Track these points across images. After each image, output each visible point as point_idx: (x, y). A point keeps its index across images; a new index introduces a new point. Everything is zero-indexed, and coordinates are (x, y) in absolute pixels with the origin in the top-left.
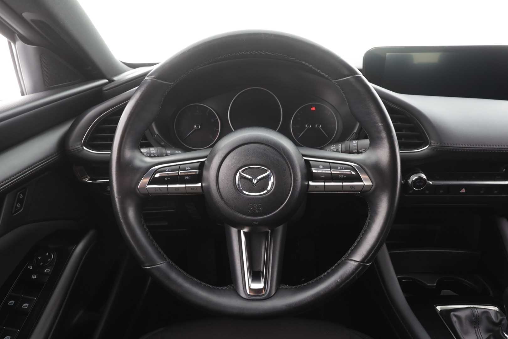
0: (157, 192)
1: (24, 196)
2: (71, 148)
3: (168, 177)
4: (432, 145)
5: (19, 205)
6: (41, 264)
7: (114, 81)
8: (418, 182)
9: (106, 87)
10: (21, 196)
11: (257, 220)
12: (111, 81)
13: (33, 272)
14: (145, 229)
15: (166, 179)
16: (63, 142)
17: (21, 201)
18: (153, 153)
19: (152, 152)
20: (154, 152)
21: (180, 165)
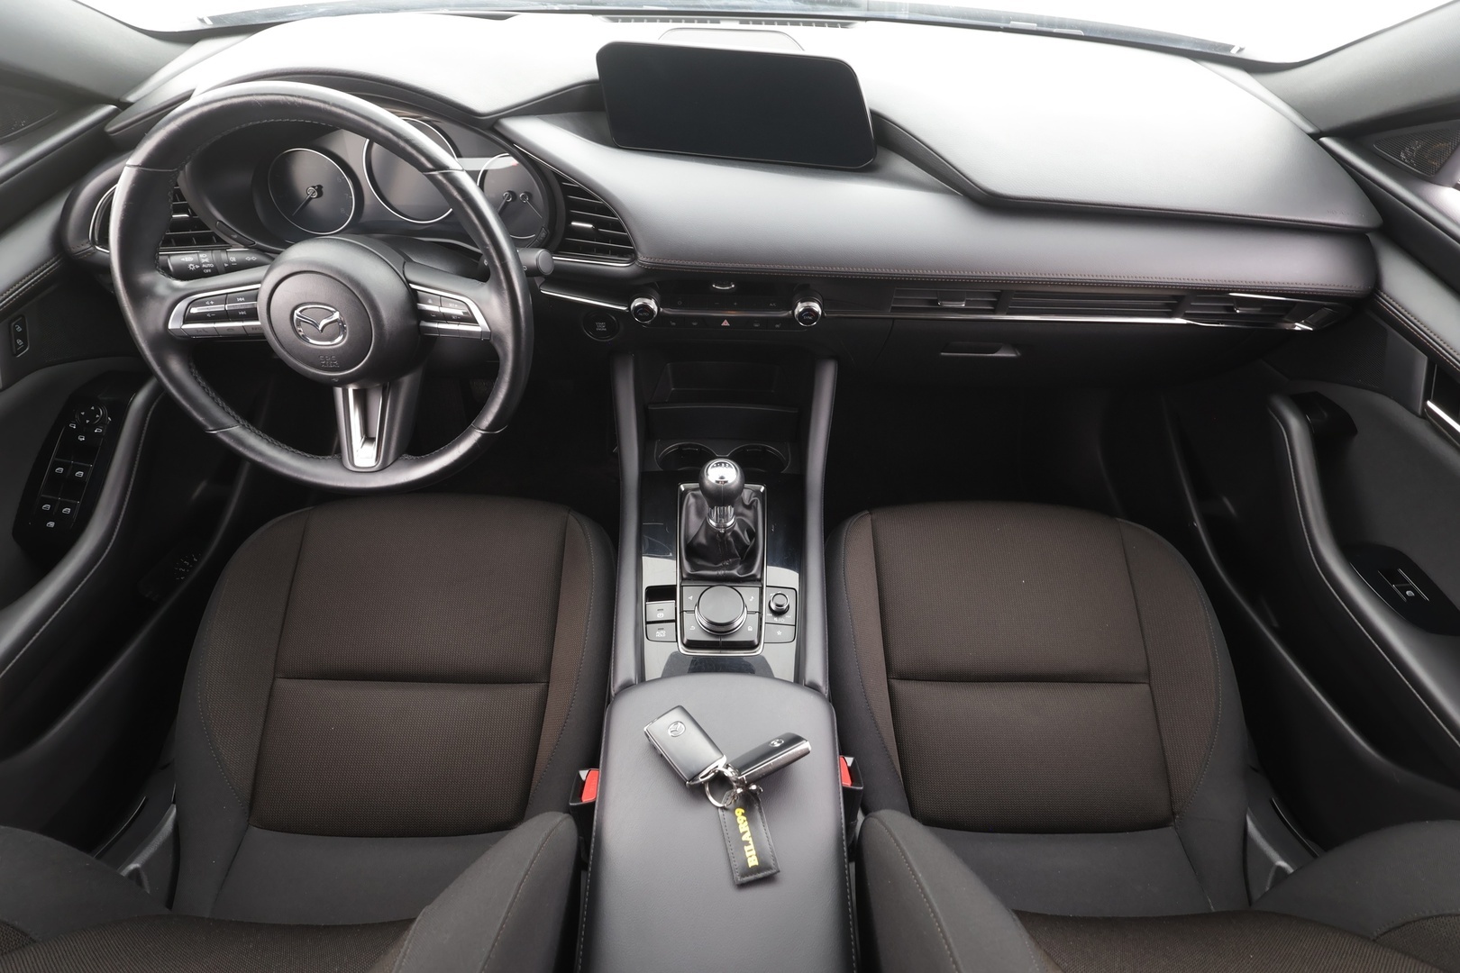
0: (200, 333)
1: (23, 326)
2: (74, 250)
3: (211, 313)
4: (641, 258)
5: (19, 342)
6: (88, 421)
7: (130, 104)
8: (641, 312)
9: (111, 126)
10: (19, 329)
11: (335, 377)
12: (124, 106)
13: (79, 431)
14: (199, 383)
15: (208, 315)
16: (58, 238)
17: (22, 336)
18: (205, 263)
19: (203, 261)
20: (207, 260)
21: (227, 294)
